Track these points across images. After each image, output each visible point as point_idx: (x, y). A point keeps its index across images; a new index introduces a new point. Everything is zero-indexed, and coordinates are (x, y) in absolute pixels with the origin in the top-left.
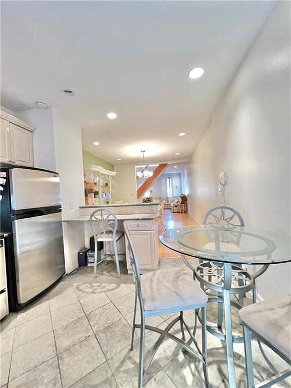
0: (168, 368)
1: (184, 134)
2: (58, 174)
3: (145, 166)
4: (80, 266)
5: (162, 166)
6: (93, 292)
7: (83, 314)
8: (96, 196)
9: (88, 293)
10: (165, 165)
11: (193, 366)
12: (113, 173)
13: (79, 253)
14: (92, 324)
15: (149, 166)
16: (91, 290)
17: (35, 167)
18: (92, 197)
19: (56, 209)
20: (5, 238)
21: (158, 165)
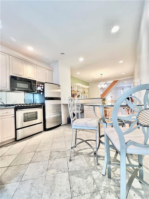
0: (86, 155)
1: (122, 61)
2: (60, 86)
3: (105, 83)
4: (68, 123)
5: (115, 82)
6: (69, 131)
7: (64, 136)
8: (79, 97)
9: (67, 131)
10: (117, 81)
11: (96, 158)
12: (88, 87)
13: (68, 118)
14: (65, 138)
15: (108, 82)
16: (69, 130)
17: (54, 83)
18: (76, 97)
19: (59, 99)
20: (43, 106)
21: (112, 82)
